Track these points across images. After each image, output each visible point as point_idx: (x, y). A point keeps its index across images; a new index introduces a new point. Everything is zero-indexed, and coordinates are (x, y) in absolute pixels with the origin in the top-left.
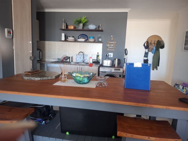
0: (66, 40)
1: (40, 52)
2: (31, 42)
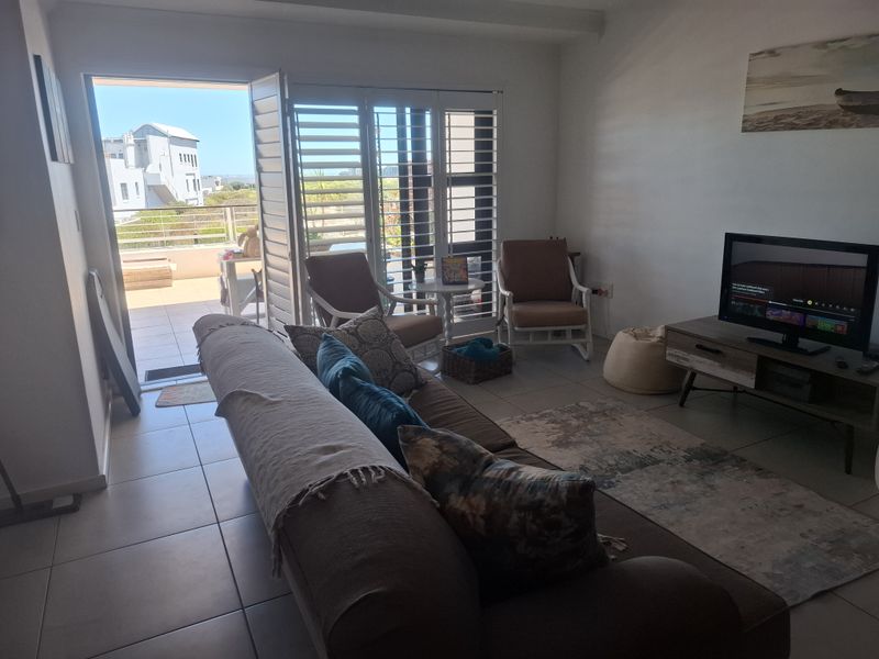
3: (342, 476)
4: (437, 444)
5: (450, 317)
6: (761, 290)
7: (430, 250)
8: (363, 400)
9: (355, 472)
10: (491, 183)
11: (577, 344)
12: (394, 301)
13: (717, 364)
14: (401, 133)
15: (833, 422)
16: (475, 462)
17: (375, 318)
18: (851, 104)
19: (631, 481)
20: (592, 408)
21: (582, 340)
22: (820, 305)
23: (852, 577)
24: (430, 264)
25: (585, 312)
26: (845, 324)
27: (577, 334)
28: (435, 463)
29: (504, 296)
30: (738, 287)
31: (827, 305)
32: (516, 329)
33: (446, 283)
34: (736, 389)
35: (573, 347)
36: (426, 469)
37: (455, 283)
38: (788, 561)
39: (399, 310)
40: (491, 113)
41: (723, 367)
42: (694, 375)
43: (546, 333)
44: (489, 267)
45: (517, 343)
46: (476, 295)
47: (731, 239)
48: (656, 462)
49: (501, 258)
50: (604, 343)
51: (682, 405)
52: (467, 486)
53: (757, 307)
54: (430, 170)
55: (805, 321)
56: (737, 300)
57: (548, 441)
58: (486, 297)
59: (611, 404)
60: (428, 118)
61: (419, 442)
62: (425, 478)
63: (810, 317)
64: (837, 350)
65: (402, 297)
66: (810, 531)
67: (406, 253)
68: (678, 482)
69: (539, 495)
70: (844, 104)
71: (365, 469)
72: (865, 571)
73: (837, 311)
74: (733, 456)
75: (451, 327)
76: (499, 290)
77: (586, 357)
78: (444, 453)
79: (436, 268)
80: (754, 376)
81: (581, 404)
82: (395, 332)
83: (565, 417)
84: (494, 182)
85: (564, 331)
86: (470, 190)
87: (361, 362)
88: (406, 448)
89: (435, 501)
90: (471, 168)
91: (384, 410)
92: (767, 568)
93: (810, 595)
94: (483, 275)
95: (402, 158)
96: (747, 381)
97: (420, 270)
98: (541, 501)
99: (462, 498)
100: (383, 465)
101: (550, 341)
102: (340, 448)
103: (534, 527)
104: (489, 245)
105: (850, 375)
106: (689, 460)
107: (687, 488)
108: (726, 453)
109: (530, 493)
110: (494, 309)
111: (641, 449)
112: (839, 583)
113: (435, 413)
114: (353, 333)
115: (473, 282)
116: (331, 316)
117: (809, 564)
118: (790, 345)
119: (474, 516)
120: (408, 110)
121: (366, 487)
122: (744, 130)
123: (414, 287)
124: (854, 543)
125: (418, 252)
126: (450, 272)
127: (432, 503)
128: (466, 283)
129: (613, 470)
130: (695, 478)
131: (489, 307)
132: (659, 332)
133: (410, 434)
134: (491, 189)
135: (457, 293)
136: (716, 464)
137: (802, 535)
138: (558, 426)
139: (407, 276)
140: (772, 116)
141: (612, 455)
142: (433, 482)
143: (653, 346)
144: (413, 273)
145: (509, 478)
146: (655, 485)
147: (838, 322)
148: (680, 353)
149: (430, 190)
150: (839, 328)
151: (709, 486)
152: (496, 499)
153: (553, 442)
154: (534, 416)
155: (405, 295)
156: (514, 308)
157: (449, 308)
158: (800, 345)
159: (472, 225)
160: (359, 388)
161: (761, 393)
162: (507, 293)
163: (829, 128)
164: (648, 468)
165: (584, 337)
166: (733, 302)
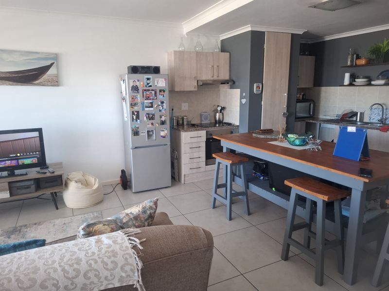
0: (351, 84)
1: (310, 104)
2: (286, 94)
22: (23, 155)
26: (36, 159)
31: (26, 154)
55: (18, 162)
63: (20, 161)
73: (32, 155)
80: (9, 192)
96: (6, 195)
105: (47, 175)
108: (16, 227)
118: (12, 174)
150: (34, 161)
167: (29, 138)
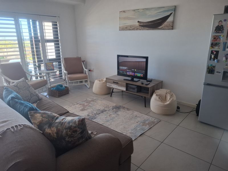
3: (8, 129)
4: (41, 115)
5: (49, 80)
6: (126, 68)
7: (42, 61)
8: (18, 106)
9: (13, 127)
10: (59, 42)
11: (86, 84)
12: (32, 76)
13: (118, 86)
14: (29, 27)
15: (142, 96)
16: (53, 118)
17: (23, 81)
18: (141, 25)
19: (100, 116)
20: (90, 100)
21: (87, 83)
22: (137, 71)
23: (147, 130)
24: (42, 65)
25: (87, 76)
26: (142, 74)
27: (86, 81)
28: (40, 121)
29: (65, 73)
30: (121, 68)
31: (139, 71)
32: (69, 81)
33: (47, 70)
34: (122, 91)
35: (85, 85)
36: (37, 123)
37: (50, 70)
38: (134, 129)
39: (34, 79)
40: (57, 22)
41: (119, 86)
42: (113, 89)
43: (78, 82)
44: (60, 65)
45: (70, 85)
46: (58, 73)
47: (118, 56)
48: (106, 111)
49: (64, 62)
50: (92, 83)
51: (111, 96)
52: (50, 125)
53: (125, 72)
54: (39, 38)
56: (121, 71)
57: (79, 110)
58: (61, 73)
59: (95, 98)
60: (37, 23)
61: (35, 116)
62: (38, 125)
63: (136, 73)
64: (141, 80)
65: (34, 75)
66: (138, 121)
67: (34, 62)
68: (111, 115)
69: (71, 124)
70: (139, 25)
71: (16, 126)
72: (149, 128)
73: (142, 72)
74: (123, 107)
75: (50, 82)
76: (64, 71)
77: (88, 87)
78: (43, 117)
79: (44, 66)
80: (125, 88)
81: (88, 99)
82: (31, 85)
83: (84, 103)
84: (60, 42)
85: (83, 81)
86: (53, 44)
87: (18, 95)
88: (31, 118)
89: (41, 131)
90: (52, 38)
91: (25, 108)
92: (130, 131)
93: (139, 135)
94: (59, 67)
95: (30, 34)
96: (124, 89)
97: (39, 67)
98: (71, 126)
99: (49, 129)
100: (23, 124)
101: (79, 84)
102: (8, 121)
103: (70, 133)
104: (60, 59)
105: (144, 86)
106: (113, 109)
107: (113, 116)
108: (121, 106)
109: (68, 124)
110: (63, 77)
111: (102, 108)
112: (144, 132)
113: (46, 107)
114: (16, 86)
115: (56, 70)
116: (10, 82)
117: (138, 129)
118: (132, 80)
119: (53, 133)
120: (31, 20)
121: (16, 131)
122: (120, 30)
123: (38, 72)
124: (147, 122)
125: (38, 61)
126: (49, 67)
127: (40, 132)
128: (54, 70)
129: (96, 114)
130: (114, 113)
131: (62, 76)
132: (105, 79)
133: (33, 113)
134: (59, 43)
135: (52, 73)
136: (119, 109)
137: (137, 122)
138: (82, 106)
139: (35, 68)
140: (125, 27)
141: (95, 111)
142: (40, 126)
143: (104, 83)
144: (37, 67)
145: (63, 121)
146: (105, 116)
147: (141, 74)
148: (110, 84)
149: (40, 44)
150: (142, 76)
151: (117, 114)
152: (59, 127)
153: (80, 110)
154: (75, 104)
155: (35, 74)
156: (69, 76)
157: (49, 77)
158: (134, 80)
159: (54, 54)
160: (17, 102)
161: (127, 92)
162: (66, 72)
163: (137, 30)
164: (104, 113)
165: (87, 82)
166: (120, 71)
167: (141, 62)
